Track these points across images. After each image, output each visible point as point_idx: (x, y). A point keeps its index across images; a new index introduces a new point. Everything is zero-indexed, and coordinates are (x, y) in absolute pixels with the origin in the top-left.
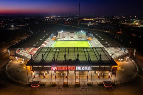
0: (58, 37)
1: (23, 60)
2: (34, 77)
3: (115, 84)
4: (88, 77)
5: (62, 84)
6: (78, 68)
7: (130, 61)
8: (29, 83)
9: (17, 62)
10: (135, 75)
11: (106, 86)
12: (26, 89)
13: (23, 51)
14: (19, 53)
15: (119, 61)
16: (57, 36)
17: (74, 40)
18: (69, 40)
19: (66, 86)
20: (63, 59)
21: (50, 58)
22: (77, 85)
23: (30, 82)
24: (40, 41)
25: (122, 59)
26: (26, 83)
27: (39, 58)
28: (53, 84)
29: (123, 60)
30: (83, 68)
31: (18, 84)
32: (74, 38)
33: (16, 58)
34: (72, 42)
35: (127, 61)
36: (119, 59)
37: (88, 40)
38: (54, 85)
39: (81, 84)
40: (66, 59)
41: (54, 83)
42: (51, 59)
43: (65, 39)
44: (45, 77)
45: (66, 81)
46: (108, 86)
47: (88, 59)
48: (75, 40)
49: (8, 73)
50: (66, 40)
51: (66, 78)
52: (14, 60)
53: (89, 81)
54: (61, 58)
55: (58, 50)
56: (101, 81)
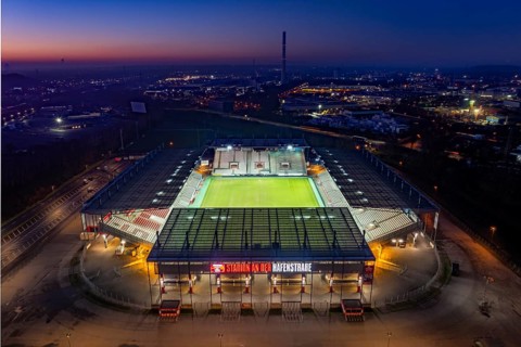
0: (216, 165)
1: (123, 242)
2: (163, 291)
3: (372, 307)
4: (303, 291)
5: (238, 307)
6: (277, 267)
7: (424, 246)
8: (153, 305)
9: (106, 247)
10: (428, 285)
11: (347, 311)
12: (147, 320)
13: (121, 216)
14: (111, 224)
15: (394, 245)
16: (211, 162)
17: (265, 173)
18: (252, 176)
19: (247, 312)
20: (238, 244)
21: (204, 241)
22: (276, 311)
23: (154, 302)
24: (167, 184)
25: (401, 241)
26: (143, 307)
27: (178, 241)
28: (215, 307)
29: (404, 244)
30: (289, 267)
31: (125, 309)
32: (267, 167)
33: (104, 236)
34: (260, 180)
35: (415, 246)
36: (394, 241)
37: (310, 174)
38: (215, 311)
39: (285, 307)
40: (247, 244)
41: (217, 305)
42: (209, 244)
43: (237, 172)
44: (191, 291)
45: (247, 300)
46: (353, 311)
47: (304, 243)
48: (268, 173)
49: (91, 280)
50: (241, 176)
51: (247, 291)
52: (94, 242)
53: (306, 300)
54: (234, 241)
55: (223, 218)
56: (336, 300)
